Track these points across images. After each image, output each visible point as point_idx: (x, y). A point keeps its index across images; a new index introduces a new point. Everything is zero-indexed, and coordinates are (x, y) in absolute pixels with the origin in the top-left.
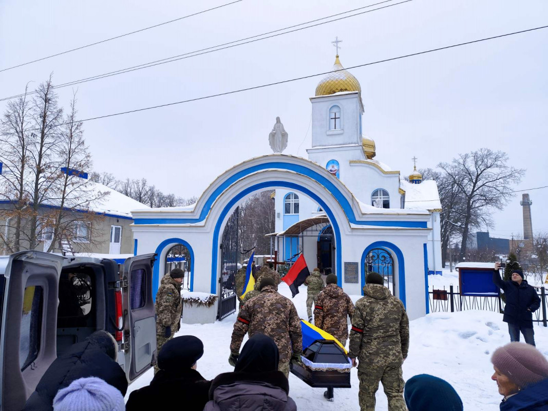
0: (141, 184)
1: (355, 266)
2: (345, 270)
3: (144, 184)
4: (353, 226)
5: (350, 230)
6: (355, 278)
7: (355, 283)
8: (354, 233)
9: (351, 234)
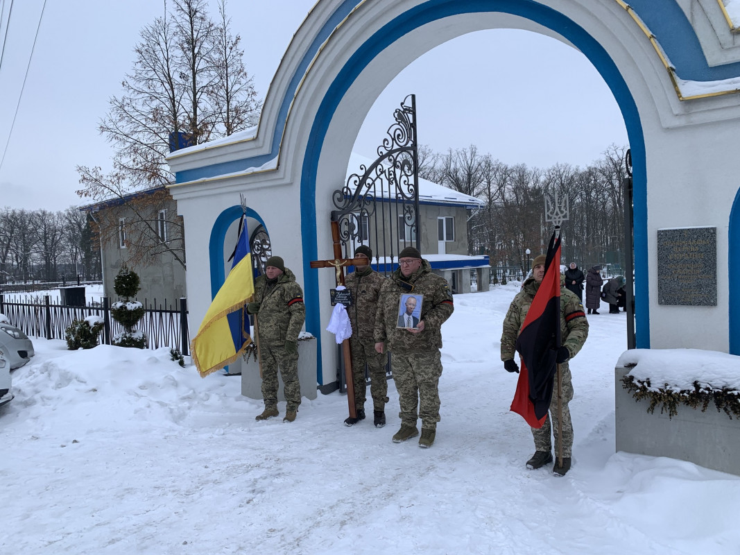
0: (469, 155)
1: (701, 242)
2: (660, 259)
3: (473, 153)
4: (692, 89)
5: (677, 108)
6: (699, 286)
7: (699, 304)
8: (697, 118)
9: (681, 122)
